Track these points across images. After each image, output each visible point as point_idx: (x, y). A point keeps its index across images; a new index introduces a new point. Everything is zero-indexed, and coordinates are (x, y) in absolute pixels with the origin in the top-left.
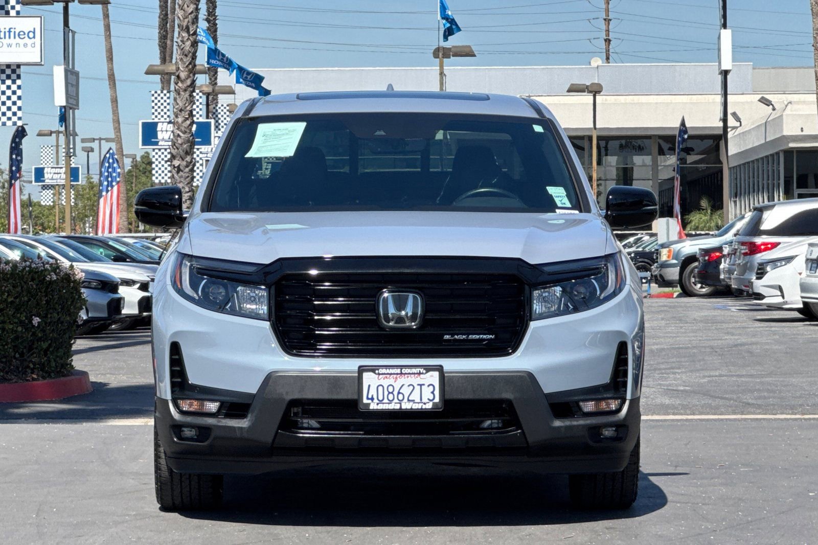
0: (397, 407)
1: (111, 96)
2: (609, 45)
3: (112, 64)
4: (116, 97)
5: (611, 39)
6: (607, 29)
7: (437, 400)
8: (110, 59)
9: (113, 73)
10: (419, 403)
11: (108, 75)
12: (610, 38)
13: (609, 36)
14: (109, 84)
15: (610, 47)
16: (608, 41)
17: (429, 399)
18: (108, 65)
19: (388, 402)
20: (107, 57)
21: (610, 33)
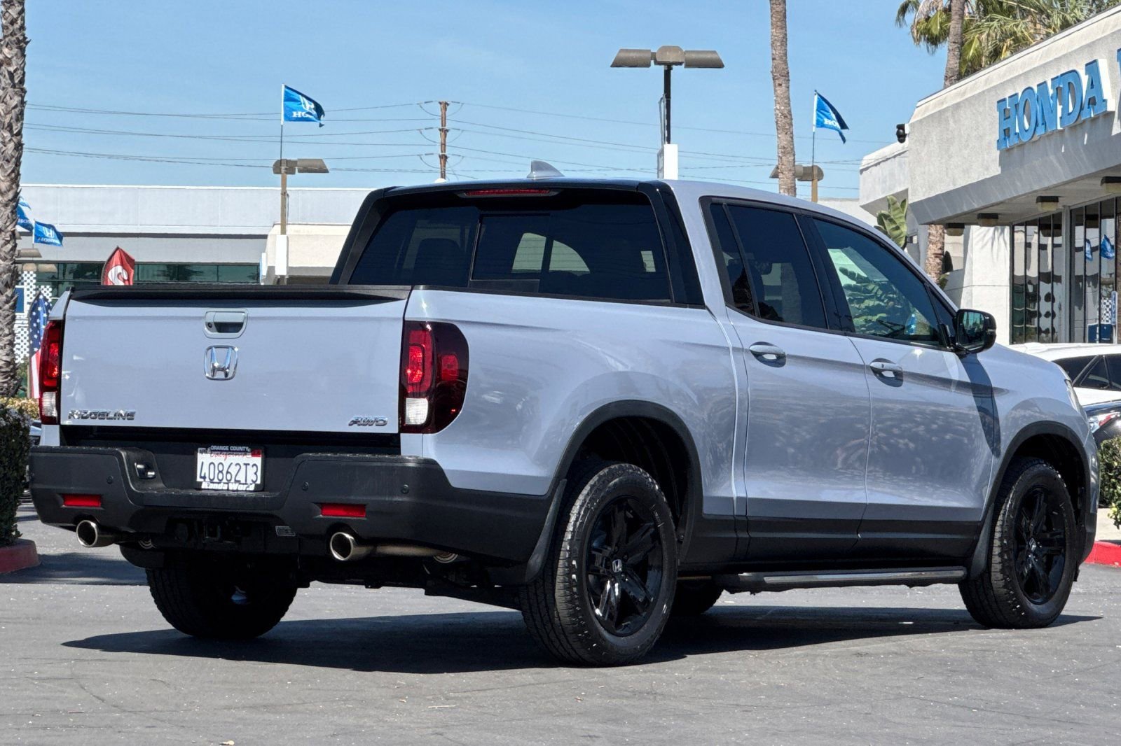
2: (445, 164)
5: (448, 156)
6: (443, 142)
12: (446, 154)
13: (445, 152)
15: (447, 165)
16: (444, 158)
21: (447, 147)
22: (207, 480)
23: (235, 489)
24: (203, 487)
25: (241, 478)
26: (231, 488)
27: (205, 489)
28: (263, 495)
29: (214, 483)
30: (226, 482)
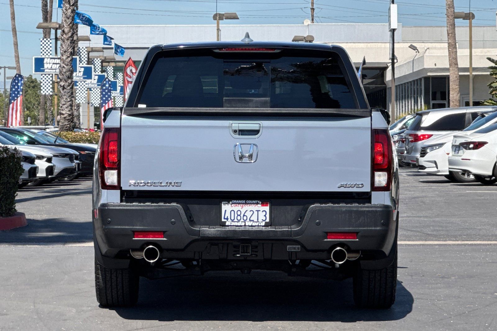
1: (14, 41)
3: (14, 22)
4: (17, 42)
8: (13, 18)
9: (15, 27)
11: (12, 28)
14: (13, 34)
18: (12, 22)
20: (11, 17)
22: (229, 220)
23: (250, 225)
24: (227, 224)
25: (254, 218)
26: (247, 224)
27: (228, 226)
28: (269, 229)
29: (234, 222)
30: (243, 221)
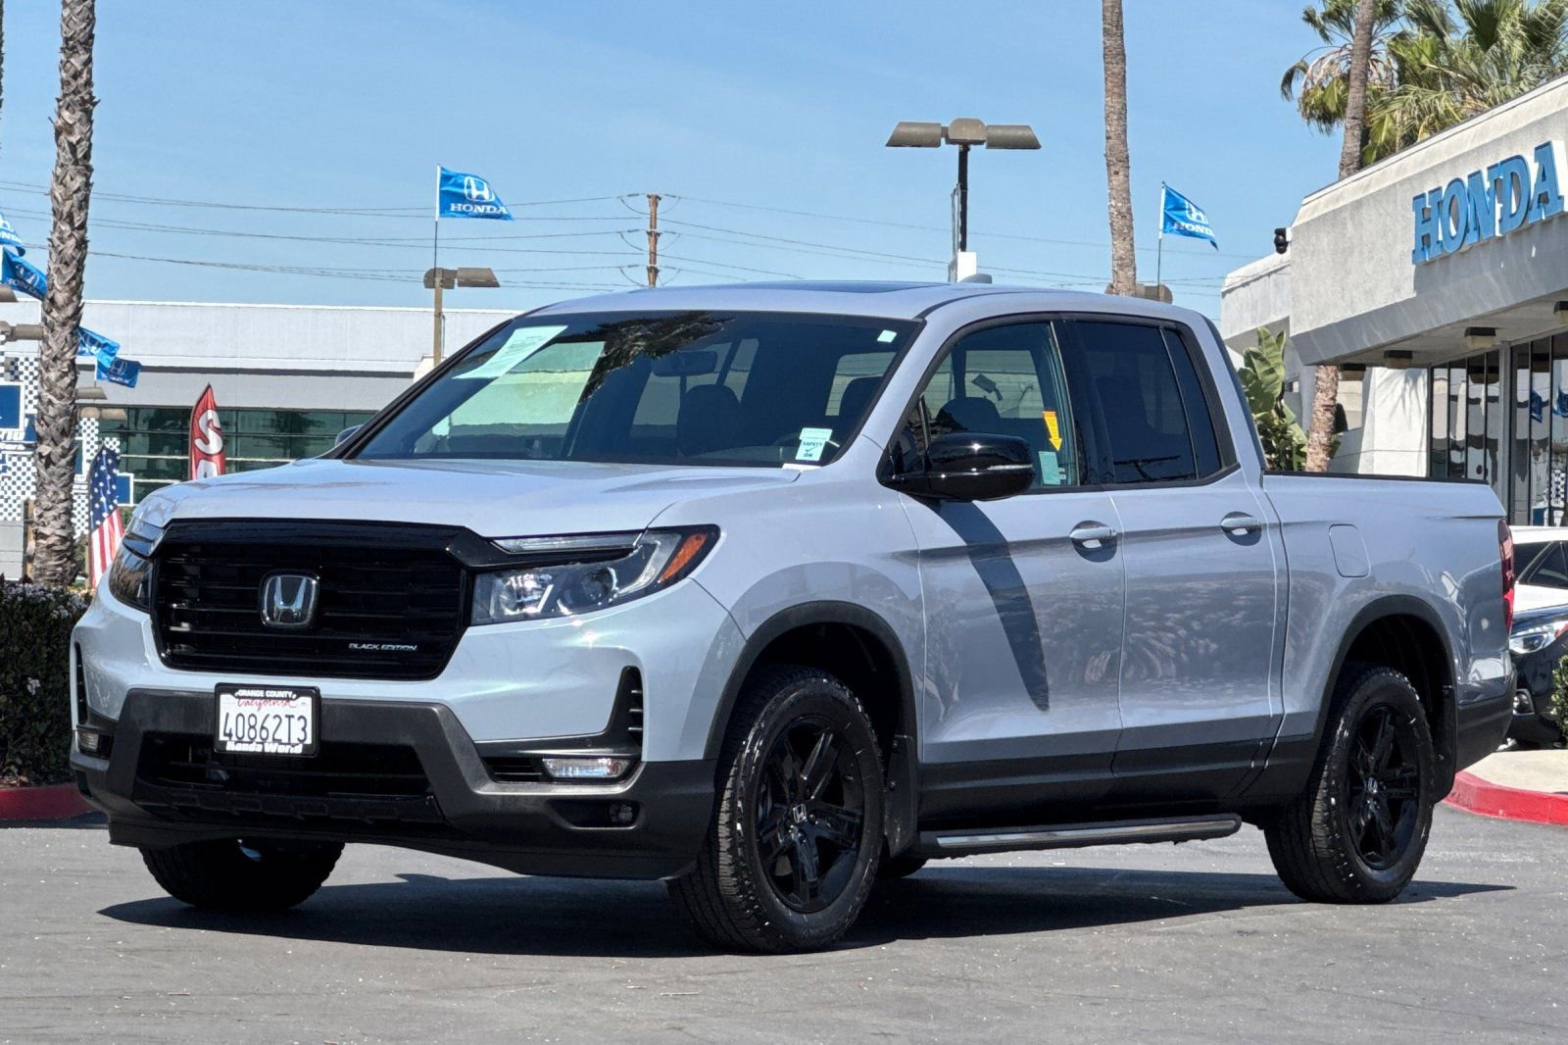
0: (259, 749)
7: (309, 741)
10: (285, 744)
17: (299, 739)
19: (248, 740)
